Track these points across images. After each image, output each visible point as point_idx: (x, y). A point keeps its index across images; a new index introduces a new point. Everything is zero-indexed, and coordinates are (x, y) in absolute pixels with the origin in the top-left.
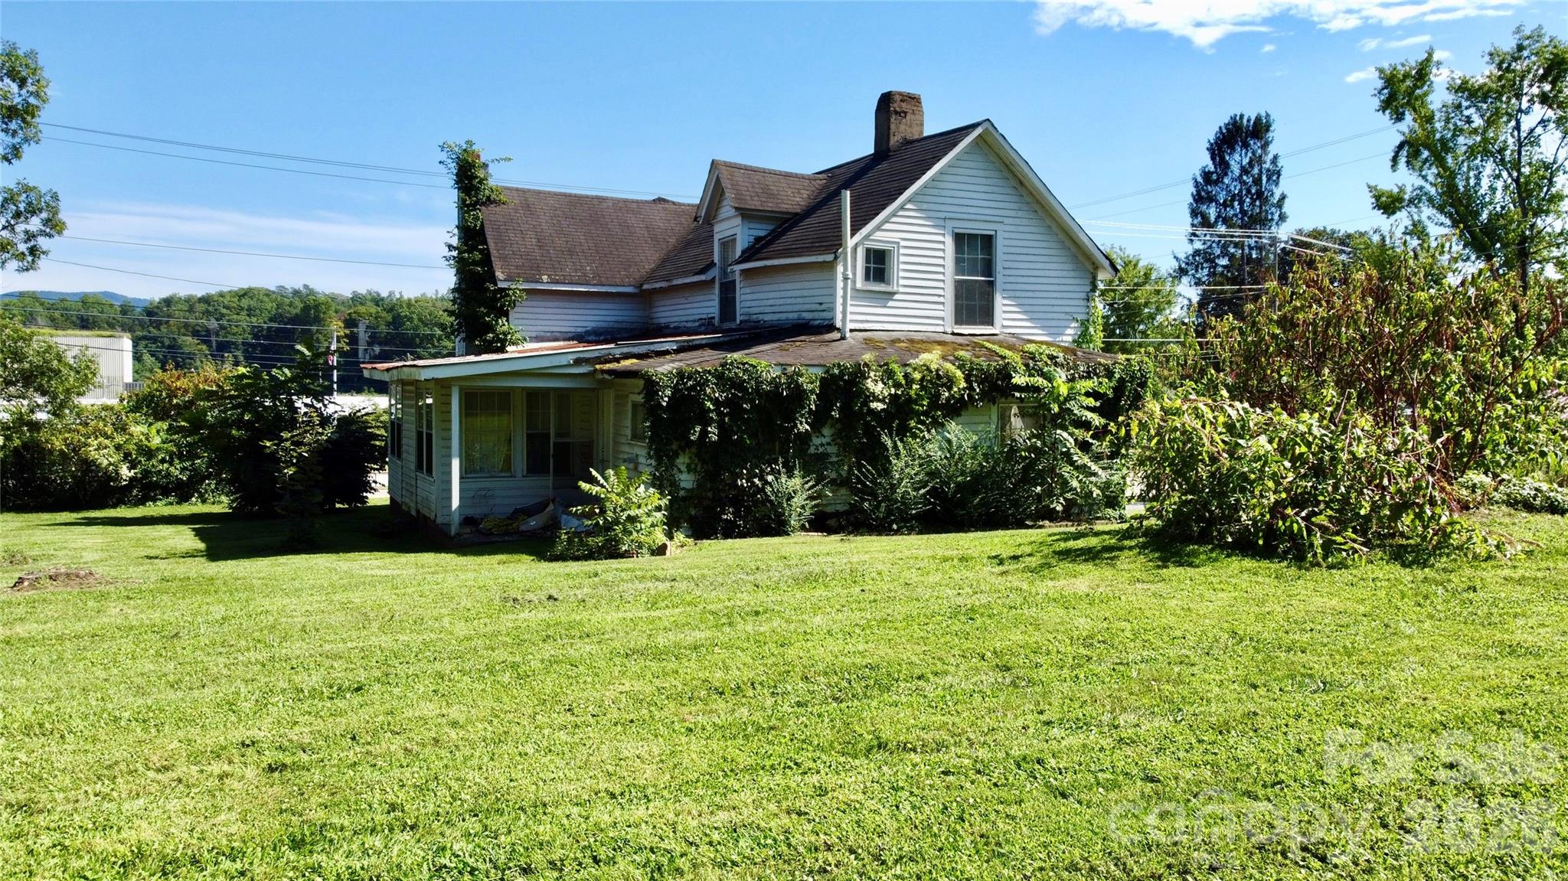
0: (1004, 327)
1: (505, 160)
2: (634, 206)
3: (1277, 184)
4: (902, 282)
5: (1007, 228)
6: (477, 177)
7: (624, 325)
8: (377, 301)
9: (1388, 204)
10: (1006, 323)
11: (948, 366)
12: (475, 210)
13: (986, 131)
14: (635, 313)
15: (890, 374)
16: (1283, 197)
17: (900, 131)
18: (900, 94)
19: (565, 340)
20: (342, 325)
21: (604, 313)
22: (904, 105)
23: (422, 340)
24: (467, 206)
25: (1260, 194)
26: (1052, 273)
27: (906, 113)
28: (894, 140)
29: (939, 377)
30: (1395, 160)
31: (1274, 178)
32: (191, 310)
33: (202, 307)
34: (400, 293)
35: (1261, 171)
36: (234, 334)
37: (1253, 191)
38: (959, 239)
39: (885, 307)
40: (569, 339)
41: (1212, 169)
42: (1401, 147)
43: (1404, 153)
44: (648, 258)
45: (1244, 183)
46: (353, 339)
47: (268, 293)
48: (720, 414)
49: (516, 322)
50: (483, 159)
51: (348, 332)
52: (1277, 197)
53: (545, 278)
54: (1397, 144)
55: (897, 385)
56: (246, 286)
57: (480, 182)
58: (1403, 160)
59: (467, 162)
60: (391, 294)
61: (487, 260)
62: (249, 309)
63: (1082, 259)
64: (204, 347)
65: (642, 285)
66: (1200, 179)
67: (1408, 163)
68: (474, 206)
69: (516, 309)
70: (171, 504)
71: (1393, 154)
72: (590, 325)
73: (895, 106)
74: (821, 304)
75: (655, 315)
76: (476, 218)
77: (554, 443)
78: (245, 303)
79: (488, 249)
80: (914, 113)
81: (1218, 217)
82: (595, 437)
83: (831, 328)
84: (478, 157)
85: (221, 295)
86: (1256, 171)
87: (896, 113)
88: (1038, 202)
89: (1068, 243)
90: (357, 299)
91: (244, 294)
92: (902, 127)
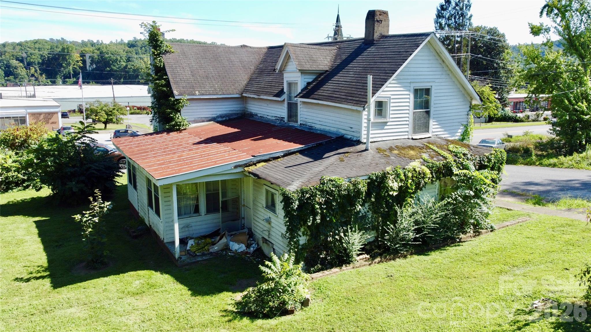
0: (433, 132)
1: (172, 31)
2: (233, 50)
3: (469, 10)
4: (391, 116)
5: (436, 84)
6: (159, 40)
7: (234, 112)
8: (93, 44)
9: (536, 31)
10: (434, 130)
11: (424, 167)
12: (160, 57)
13: (432, 38)
14: (238, 106)
15: (398, 175)
16: (471, 16)
17: (379, 31)
18: (379, 11)
19: (207, 121)
20: (79, 56)
21: (226, 107)
22: (381, 17)
23: (113, 62)
24: (156, 55)
25: (462, 15)
26: (454, 104)
27: (381, 21)
28: (376, 36)
29: (420, 174)
30: (541, 13)
31: (468, 8)
32: (14, 48)
33: (18, 48)
34: (102, 41)
35: (463, 5)
36: (34, 59)
37: (460, 13)
38: (416, 91)
39: (383, 129)
40: (209, 121)
41: (444, 3)
42: (545, 7)
43: (546, 10)
44: (243, 79)
45: (457, 10)
46: (84, 62)
47: (46, 42)
48: (321, 208)
49: (184, 114)
50: (161, 31)
51: (82, 58)
52: (469, 16)
53: (197, 92)
54: (543, 6)
55: (401, 180)
56: (37, 39)
57: (161, 43)
58: (545, 13)
59: (154, 33)
60: (98, 41)
61: (168, 84)
62: (39, 48)
63: (466, 95)
64: (21, 64)
65: (242, 93)
66: (439, 8)
67: (547, 14)
68: (159, 55)
69: (184, 108)
70: (21, 190)
71: (541, 10)
72: (219, 113)
73: (377, 18)
74: (351, 128)
75: (248, 108)
76: (160, 61)
77: (222, 201)
78: (37, 46)
79: (168, 78)
80: (385, 21)
81: (446, 24)
82: (240, 195)
83: (359, 142)
84: (159, 29)
85: (27, 42)
86: (461, 5)
87: (378, 21)
88: (450, 70)
89: (461, 89)
90: (84, 44)
91: (36, 42)
92: (380, 28)
